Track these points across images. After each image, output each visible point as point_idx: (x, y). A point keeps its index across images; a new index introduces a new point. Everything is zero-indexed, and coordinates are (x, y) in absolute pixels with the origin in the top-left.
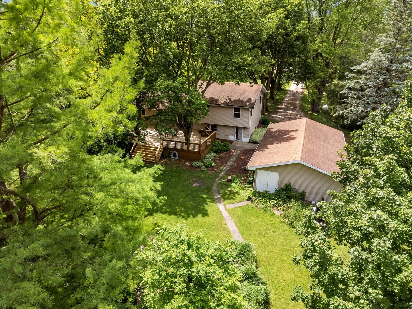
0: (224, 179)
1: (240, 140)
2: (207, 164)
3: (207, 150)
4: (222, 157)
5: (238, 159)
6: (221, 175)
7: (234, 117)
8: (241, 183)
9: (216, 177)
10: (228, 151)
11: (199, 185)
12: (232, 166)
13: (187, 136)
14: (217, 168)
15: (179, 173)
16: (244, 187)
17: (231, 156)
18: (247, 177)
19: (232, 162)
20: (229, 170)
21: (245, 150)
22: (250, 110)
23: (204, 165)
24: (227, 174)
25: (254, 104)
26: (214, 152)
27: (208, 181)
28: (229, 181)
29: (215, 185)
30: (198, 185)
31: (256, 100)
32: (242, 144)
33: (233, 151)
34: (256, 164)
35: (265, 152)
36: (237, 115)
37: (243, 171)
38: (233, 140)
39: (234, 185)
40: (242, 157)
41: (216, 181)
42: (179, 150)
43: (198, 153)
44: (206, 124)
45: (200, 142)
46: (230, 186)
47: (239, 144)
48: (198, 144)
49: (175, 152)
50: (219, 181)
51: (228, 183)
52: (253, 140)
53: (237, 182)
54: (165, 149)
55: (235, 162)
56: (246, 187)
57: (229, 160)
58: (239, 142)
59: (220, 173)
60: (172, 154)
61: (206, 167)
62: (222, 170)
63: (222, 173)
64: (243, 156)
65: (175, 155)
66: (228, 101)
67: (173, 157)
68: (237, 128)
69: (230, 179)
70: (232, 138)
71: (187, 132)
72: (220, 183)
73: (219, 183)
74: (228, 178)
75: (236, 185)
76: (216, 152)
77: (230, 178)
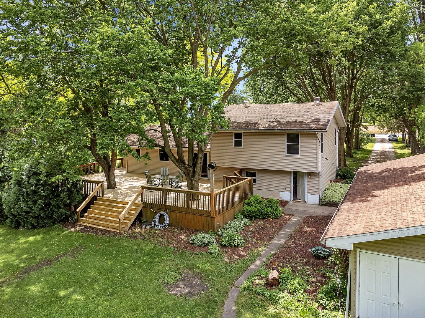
0: (259, 276)
1: (302, 201)
2: (224, 240)
3: (230, 212)
4: (263, 228)
5: (298, 232)
6: (252, 267)
7: (288, 153)
8: (306, 291)
9: (241, 271)
10: (277, 217)
11: (189, 292)
12: (283, 246)
13: (192, 181)
14: (246, 250)
15: (154, 258)
16: (315, 305)
17: (281, 227)
18: (323, 276)
19: (284, 238)
20: (275, 254)
21: (312, 217)
22: (319, 135)
23: (218, 241)
24: (269, 265)
25: (325, 125)
26: (245, 217)
27: (216, 280)
28: (271, 284)
29: (233, 293)
30: (187, 290)
31: (329, 120)
32: (305, 207)
33: (287, 217)
34: (351, 230)
35: (372, 203)
36: (293, 150)
37: (312, 260)
38: (288, 200)
39: (284, 297)
40: (306, 229)
41: (236, 283)
42: (171, 209)
43: (208, 215)
44: (236, 169)
45: (212, 191)
46: (273, 301)
47: (299, 207)
48: (209, 195)
49: (164, 213)
50: (246, 284)
51: (268, 292)
52: (329, 199)
53: (295, 290)
54: (146, 205)
55: (291, 237)
56: (324, 307)
57: (277, 233)
58: (299, 204)
59: (252, 262)
60: (157, 217)
61: (223, 246)
62: (259, 255)
63: (258, 262)
64: (308, 227)
65: (162, 219)
66: (275, 123)
67: (157, 223)
68: (295, 173)
69: (274, 279)
70: (287, 196)
71: (191, 174)
72: (247, 289)
73: (244, 289)
74: (270, 277)
75: (291, 299)
76: (250, 216)
77: (274, 274)
